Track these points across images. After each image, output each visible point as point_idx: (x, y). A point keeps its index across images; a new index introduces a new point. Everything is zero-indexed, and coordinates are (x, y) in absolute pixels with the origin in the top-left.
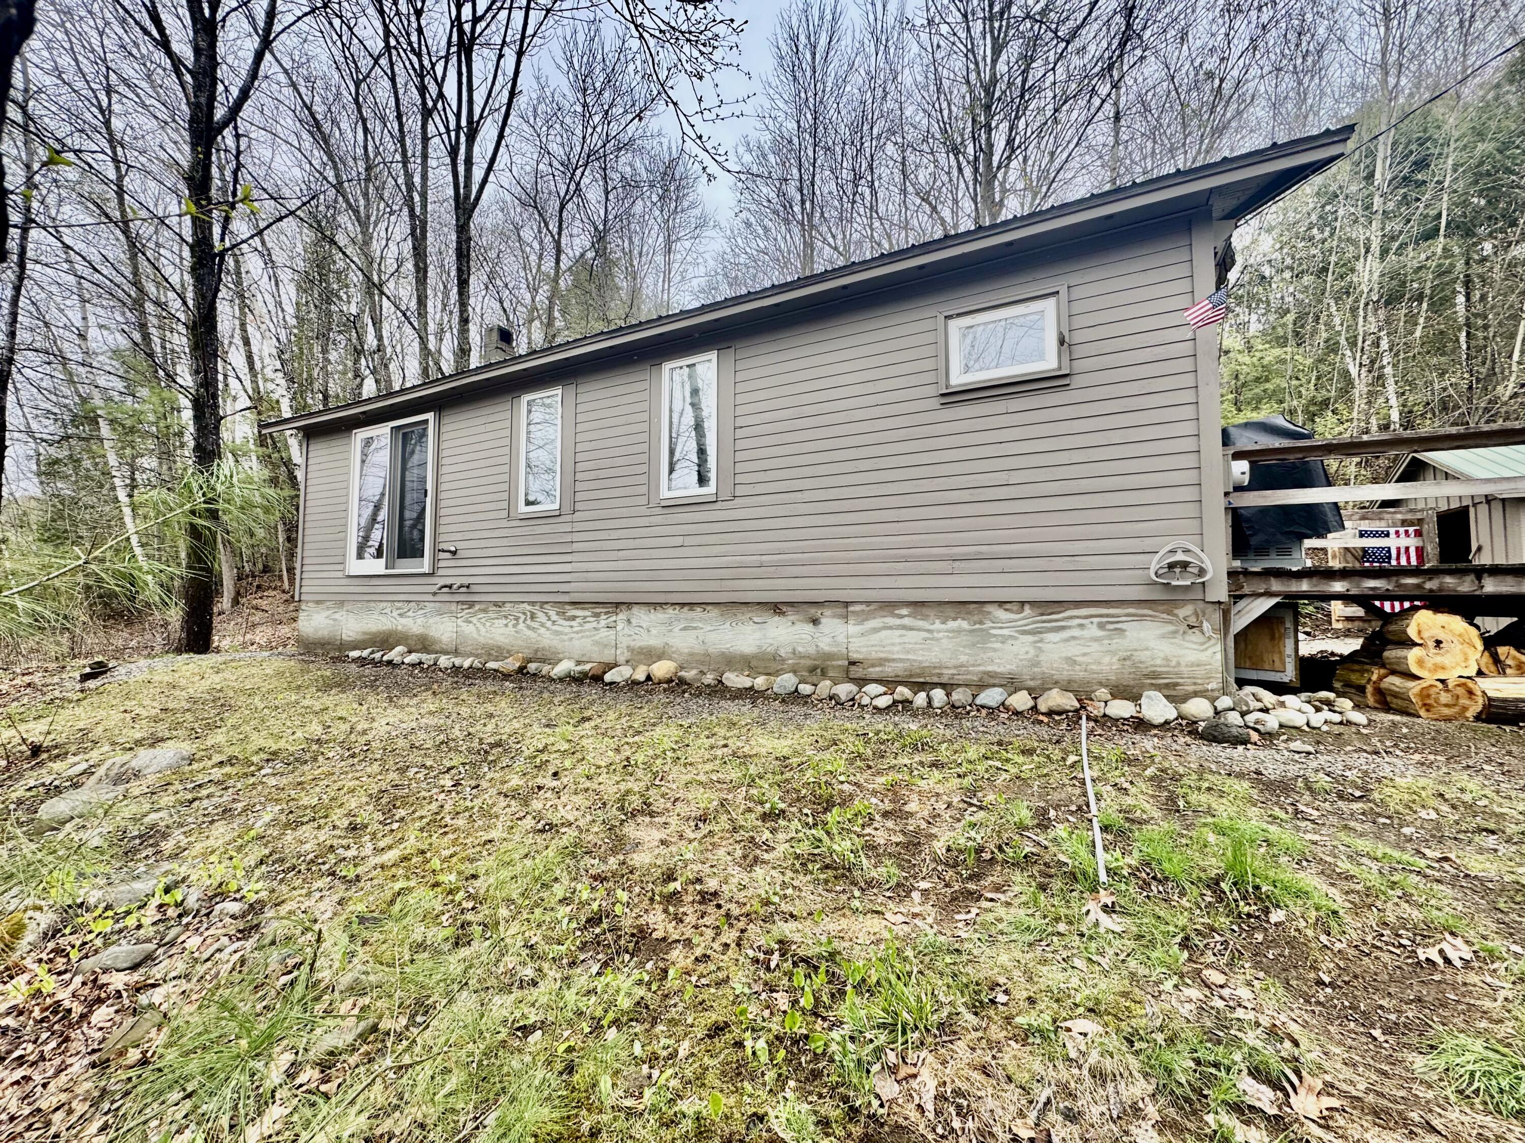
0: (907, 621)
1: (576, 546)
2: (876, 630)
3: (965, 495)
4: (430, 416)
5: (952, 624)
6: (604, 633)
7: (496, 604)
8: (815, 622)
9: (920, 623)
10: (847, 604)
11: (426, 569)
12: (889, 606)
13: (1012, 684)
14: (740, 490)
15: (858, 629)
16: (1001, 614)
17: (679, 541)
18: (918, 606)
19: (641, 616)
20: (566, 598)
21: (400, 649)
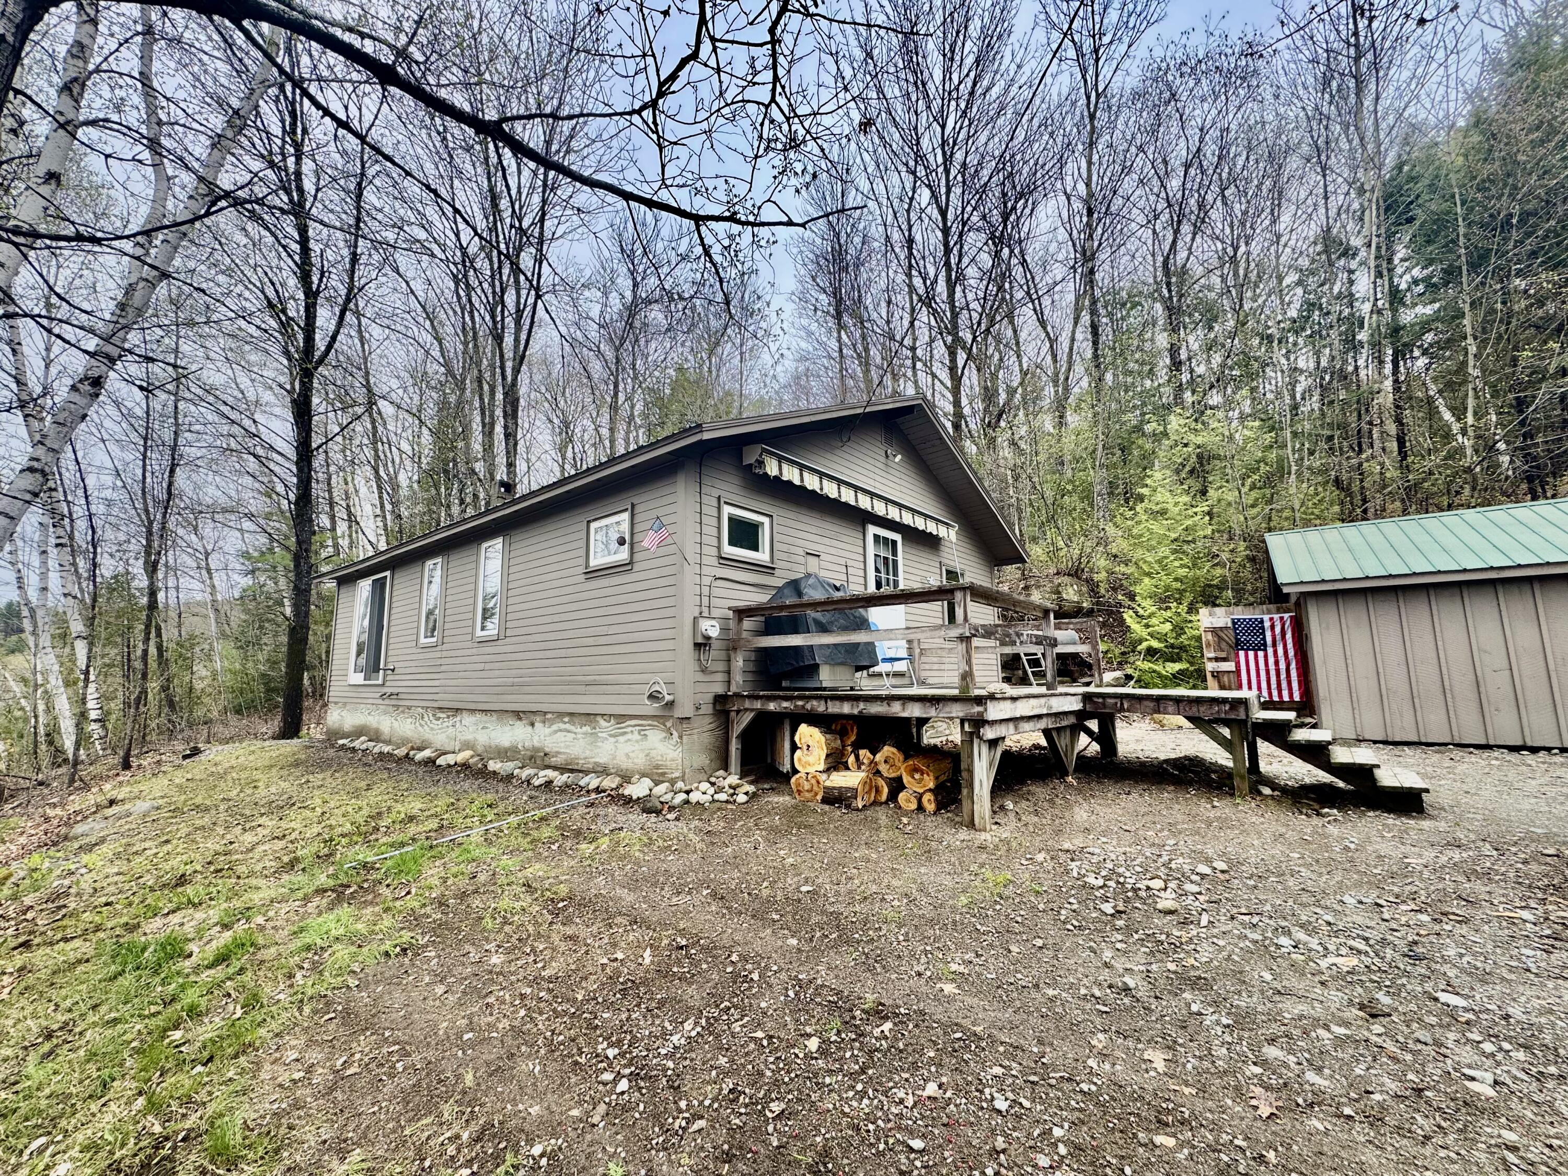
0: (568, 726)
1: (443, 668)
2: (556, 732)
3: (591, 641)
4: (388, 573)
5: (585, 729)
6: (451, 730)
7: (409, 708)
8: (532, 725)
9: (572, 728)
10: (545, 713)
11: (380, 682)
12: (560, 715)
13: (604, 771)
14: (509, 633)
15: (547, 731)
16: (602, 723)
17: (481, 666)
18: (571, 714)
19: (468, 720)
20: (436, 705)
21: (363, 738)
